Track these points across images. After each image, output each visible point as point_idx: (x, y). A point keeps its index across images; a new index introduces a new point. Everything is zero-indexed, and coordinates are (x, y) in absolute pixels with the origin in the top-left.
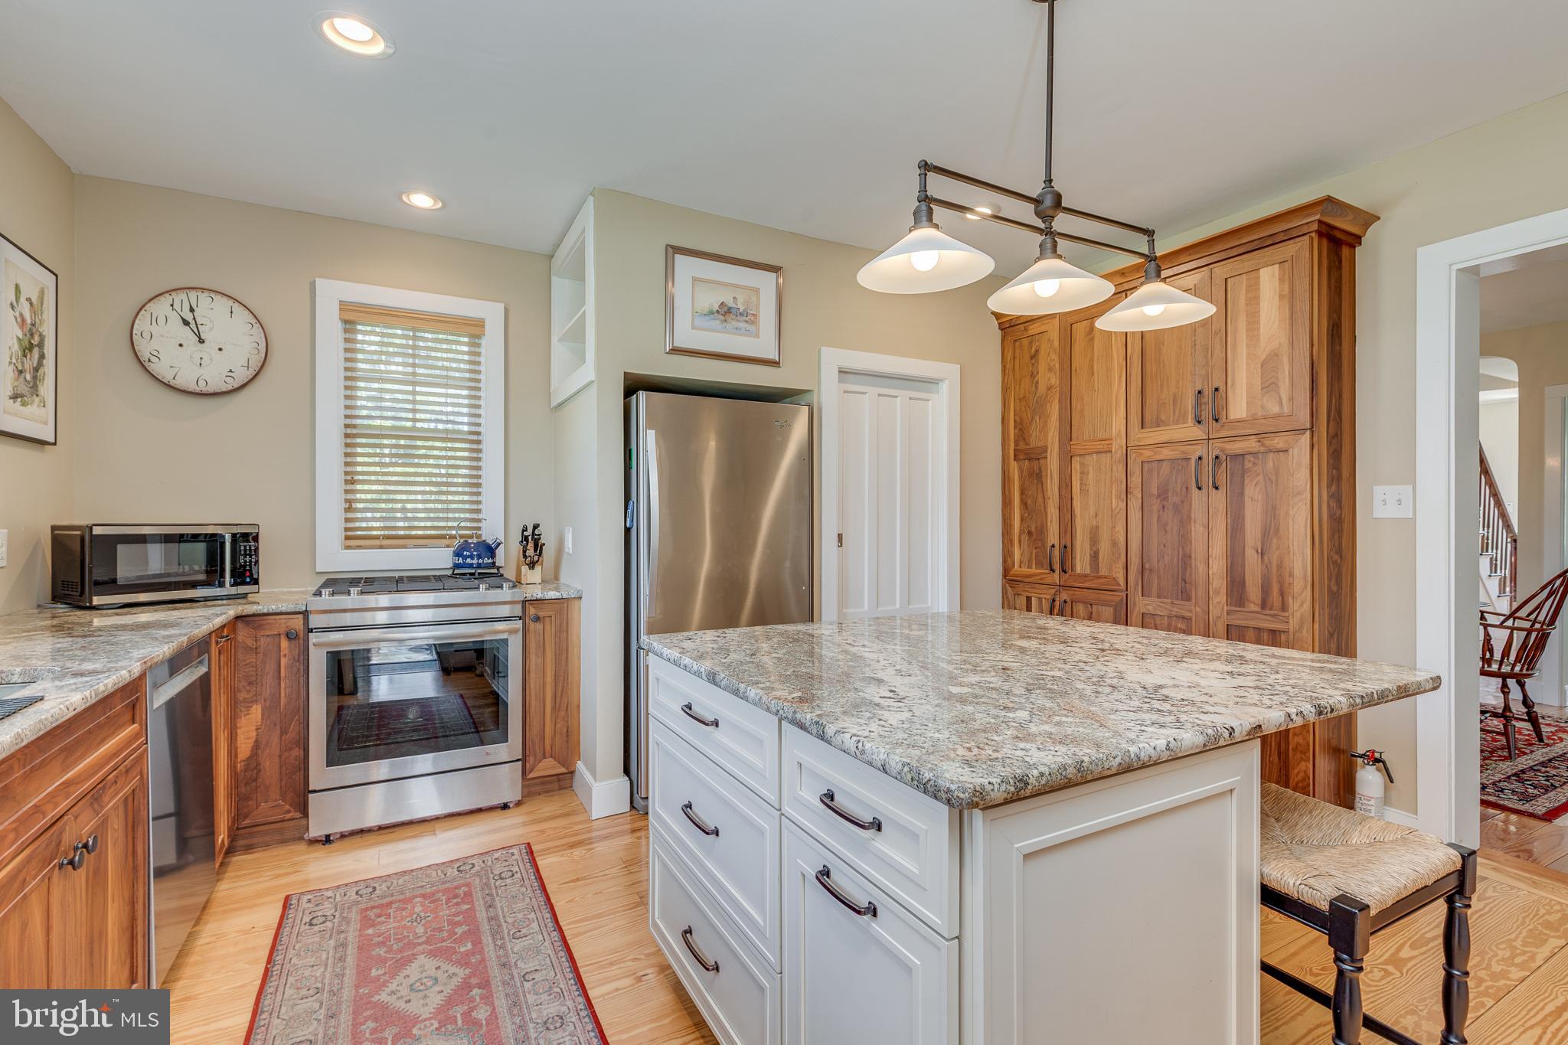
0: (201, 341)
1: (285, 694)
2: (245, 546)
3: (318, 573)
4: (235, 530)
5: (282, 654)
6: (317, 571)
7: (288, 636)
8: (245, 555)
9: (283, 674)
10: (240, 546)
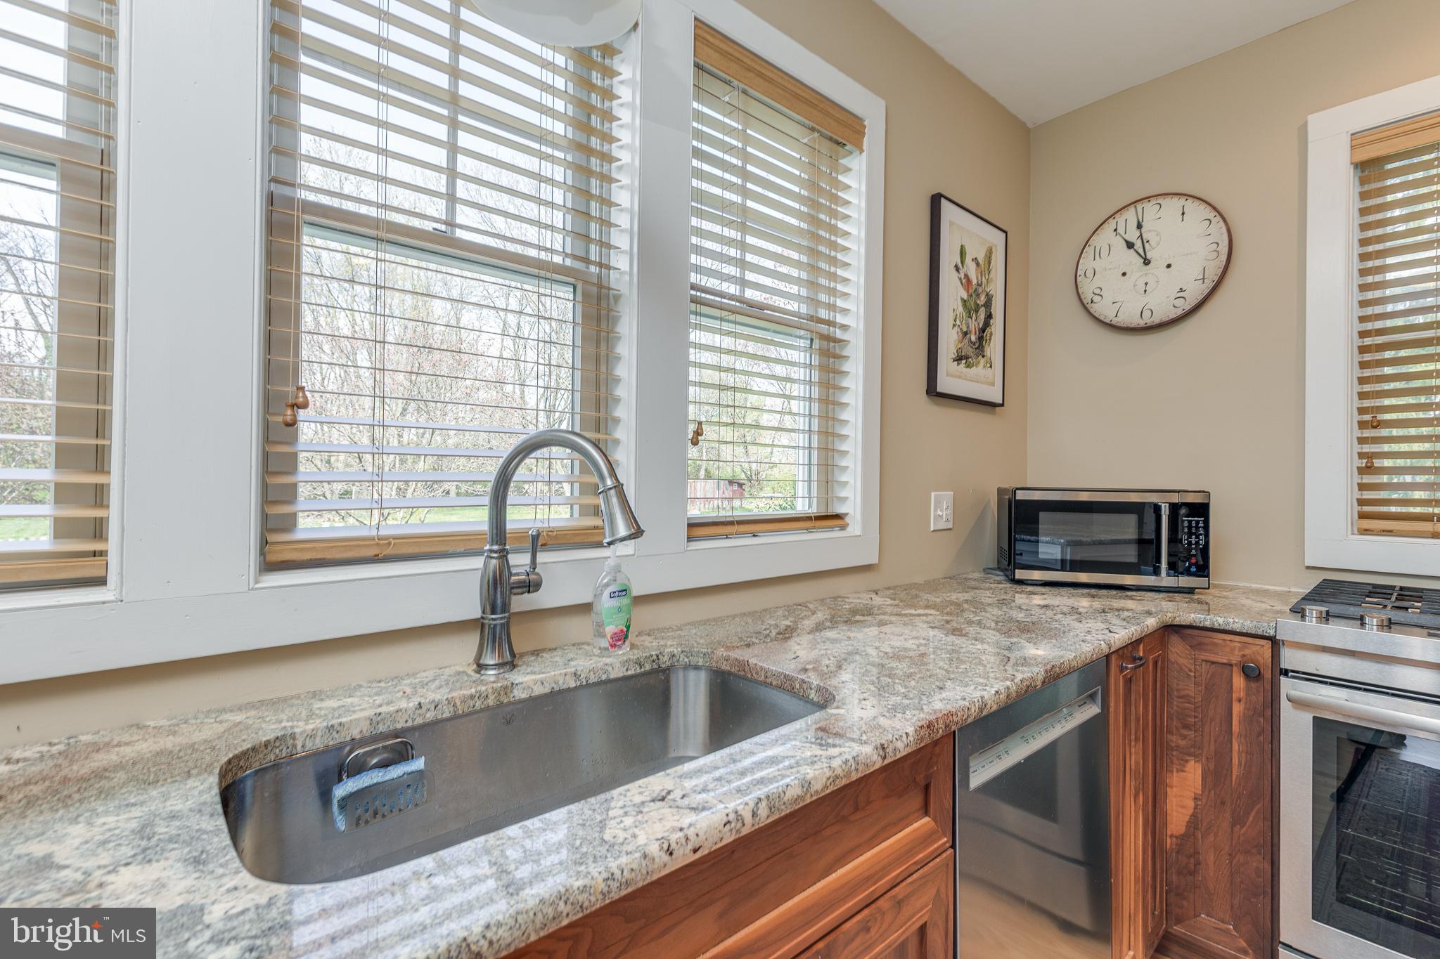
0: (1147, 262)
1: (1240, 762)
2: (1190, 522)
3: (1308, 568)
4: (1175, 499)
5: (1234, 696)
6: (1307, 564)
7: (1245, 671)
8: (1190, 534)
9: (1235, 728)
10: (1183, 521)
